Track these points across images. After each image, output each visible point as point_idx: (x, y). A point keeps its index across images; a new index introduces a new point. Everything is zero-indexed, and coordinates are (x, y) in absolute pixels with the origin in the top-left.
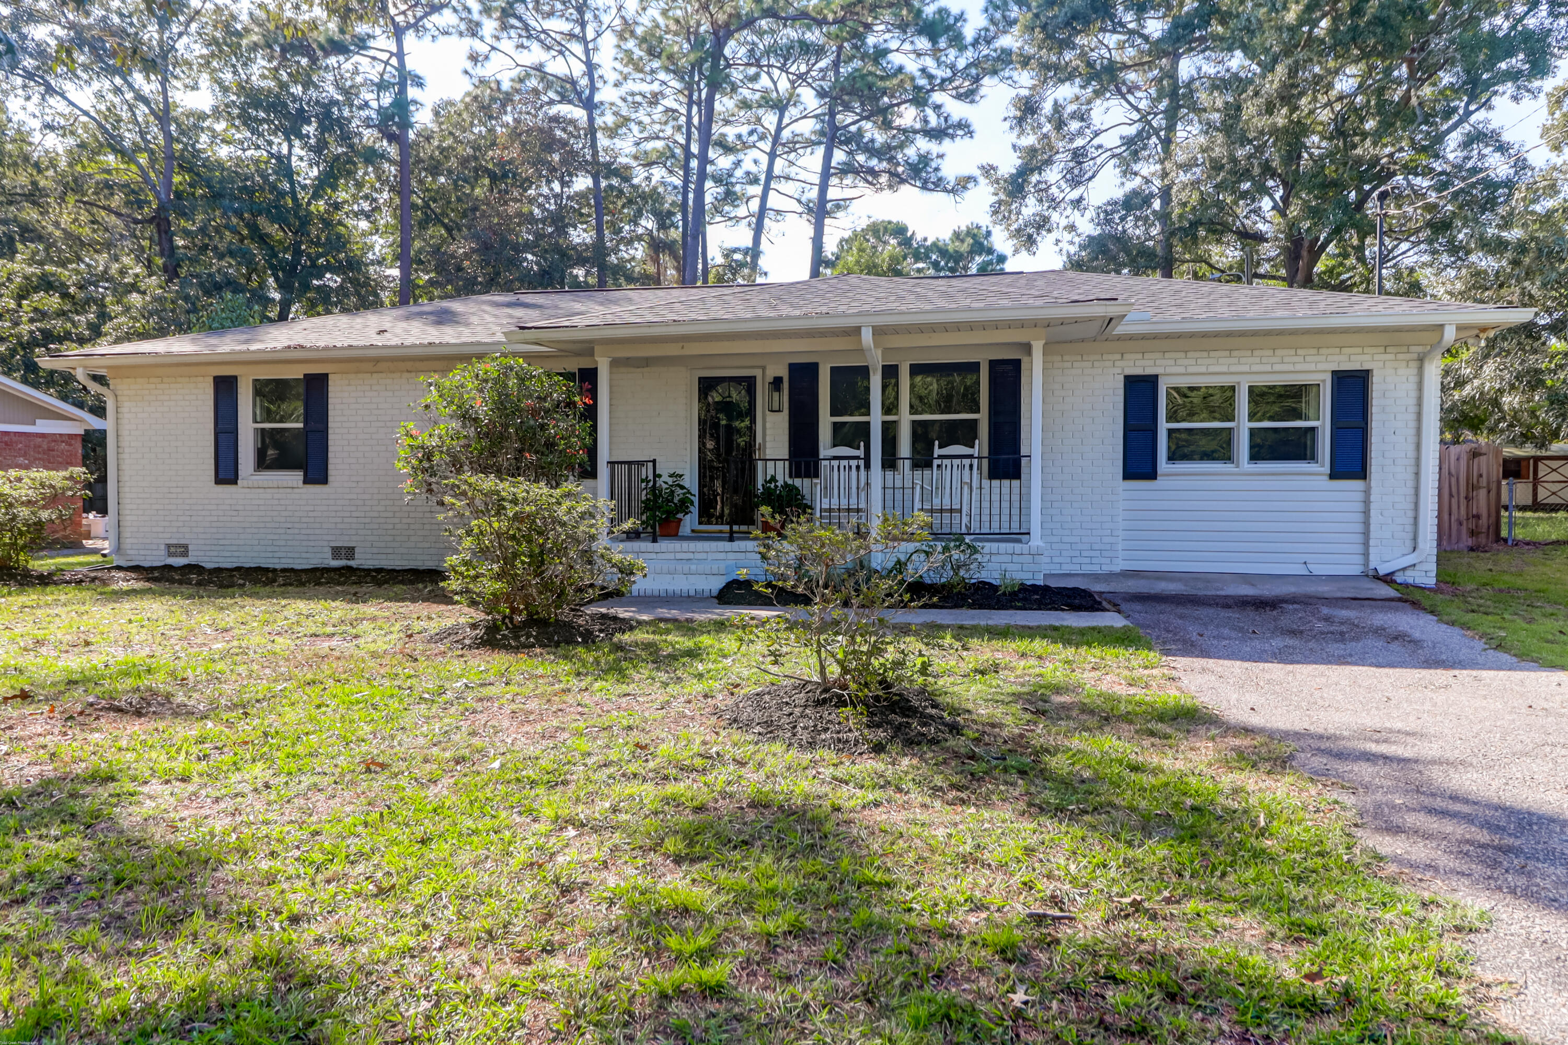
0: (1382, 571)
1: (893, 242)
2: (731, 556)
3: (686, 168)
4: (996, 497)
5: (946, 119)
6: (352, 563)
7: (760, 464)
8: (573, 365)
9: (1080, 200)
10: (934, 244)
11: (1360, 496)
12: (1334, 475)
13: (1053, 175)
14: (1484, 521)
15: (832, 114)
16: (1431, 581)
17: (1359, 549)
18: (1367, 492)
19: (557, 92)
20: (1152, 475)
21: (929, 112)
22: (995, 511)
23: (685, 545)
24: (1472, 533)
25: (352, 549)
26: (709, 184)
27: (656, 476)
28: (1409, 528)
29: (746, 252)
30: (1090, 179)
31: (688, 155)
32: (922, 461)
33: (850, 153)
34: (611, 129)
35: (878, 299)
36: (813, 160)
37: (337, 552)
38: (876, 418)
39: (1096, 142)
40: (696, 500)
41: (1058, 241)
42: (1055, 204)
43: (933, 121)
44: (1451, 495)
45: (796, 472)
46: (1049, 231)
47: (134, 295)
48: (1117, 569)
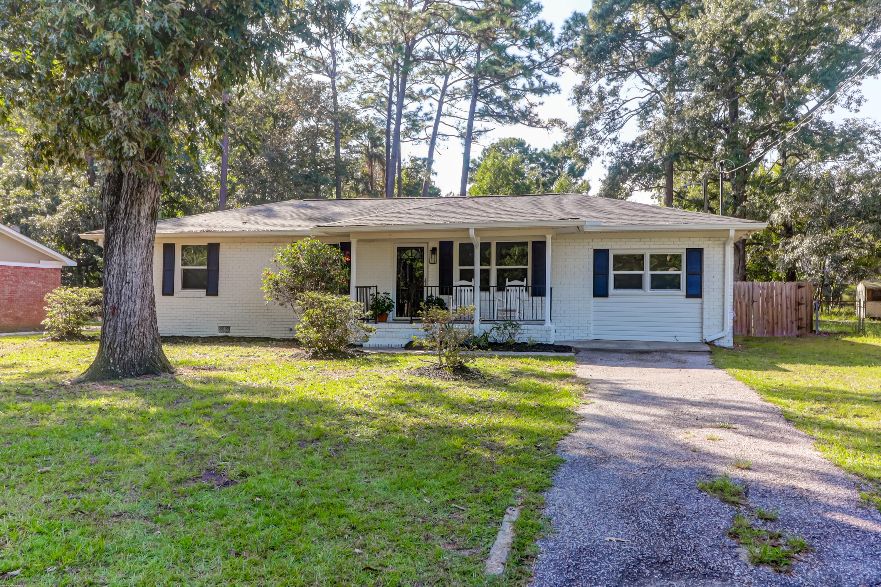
0: (708, 341)
1: (516, 151)
2: (411, 330)
3: (389, 110)
4: (535, 305)
5: (544, 83)
6: (229, 334)
7: (425, 288)
8: (338, 241)
9: (615, 139)
10: (542, 153)
11: (699, 306)
12: (688, 296)
13: (599, 126)
14: (804, 322)
15: (476, 82)
16: (731, 345)
17: (699, 330)
18: (702, 304)
19: (313, 66)
20: (606, 295)
21: (534, 79)
22: (535, 311)
23: (390, 325)
24: (799, 328)
25: (229, 328)
26: (403, 120)
27: (377, 293)
28: (721, 321)
29: (424, 160)
30: (620, 128)
31: (391, 102)
32: (501, 287)
33: (487, 103)
34: (344, 87)
35: (479, 214)
36: (465, 105)
37: (221, 329)
38: (477, 267)
39: (624, 106)
40: (395, 305)
41: (603, 162)
42: (601, 141)
43: (537, 84)
44: (787, 308)
45: (441, 293)
46: (598, 155)
47: (74, 188)
48: (590, 339)
